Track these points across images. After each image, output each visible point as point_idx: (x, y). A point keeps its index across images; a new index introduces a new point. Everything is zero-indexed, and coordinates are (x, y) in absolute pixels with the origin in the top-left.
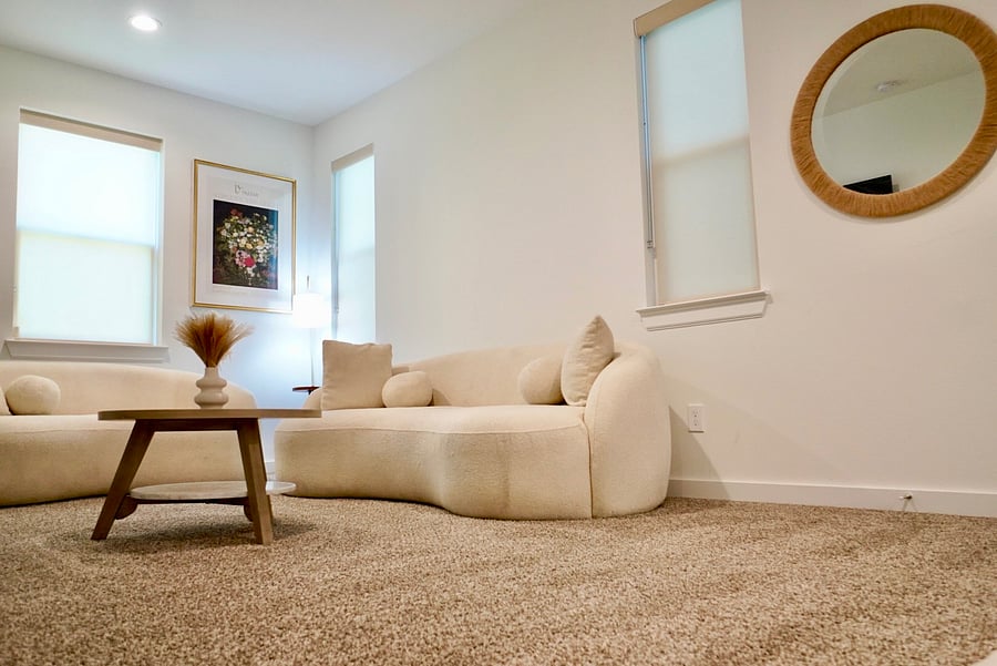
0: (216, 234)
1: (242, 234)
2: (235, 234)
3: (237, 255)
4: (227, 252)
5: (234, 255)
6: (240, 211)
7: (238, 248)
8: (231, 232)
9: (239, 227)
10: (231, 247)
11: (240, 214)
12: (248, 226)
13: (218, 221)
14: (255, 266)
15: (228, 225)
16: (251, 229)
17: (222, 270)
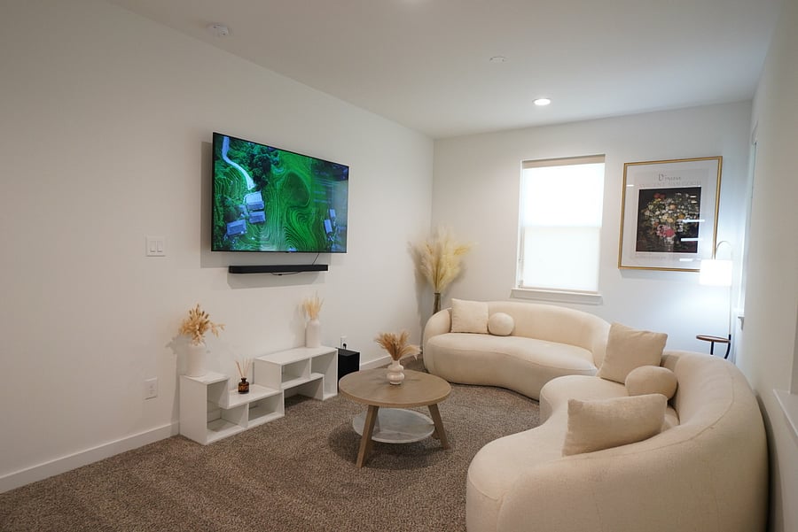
0: (641, 215)
1: (663, 211)
2: (658, 213)
3: (658, 229)
4: (649, 227)
5: (656, 229)
6: (662, 194)
7: (660, 223)
8: (654, 212)
9: (661, 207)
10: (653, 223)
11: (663, 196)
12: (670, 204)
13: (643, 204)
14: (674, 235)
15: (651, 207)
16: (672, 207)
17: (644, 241)
